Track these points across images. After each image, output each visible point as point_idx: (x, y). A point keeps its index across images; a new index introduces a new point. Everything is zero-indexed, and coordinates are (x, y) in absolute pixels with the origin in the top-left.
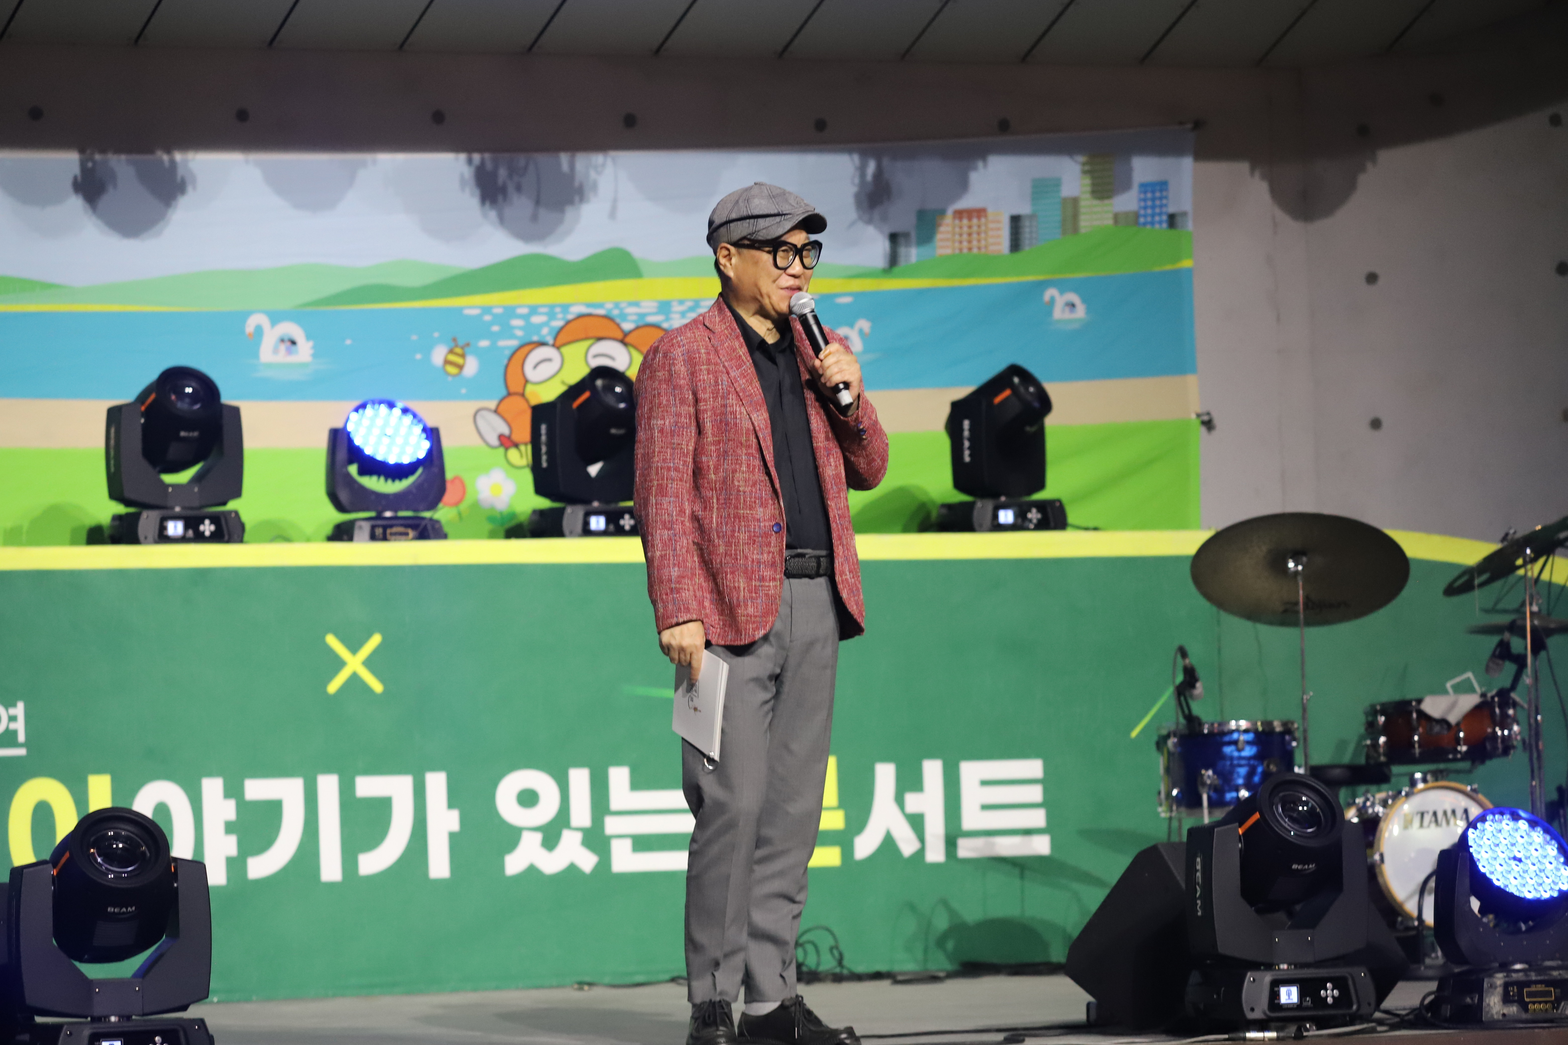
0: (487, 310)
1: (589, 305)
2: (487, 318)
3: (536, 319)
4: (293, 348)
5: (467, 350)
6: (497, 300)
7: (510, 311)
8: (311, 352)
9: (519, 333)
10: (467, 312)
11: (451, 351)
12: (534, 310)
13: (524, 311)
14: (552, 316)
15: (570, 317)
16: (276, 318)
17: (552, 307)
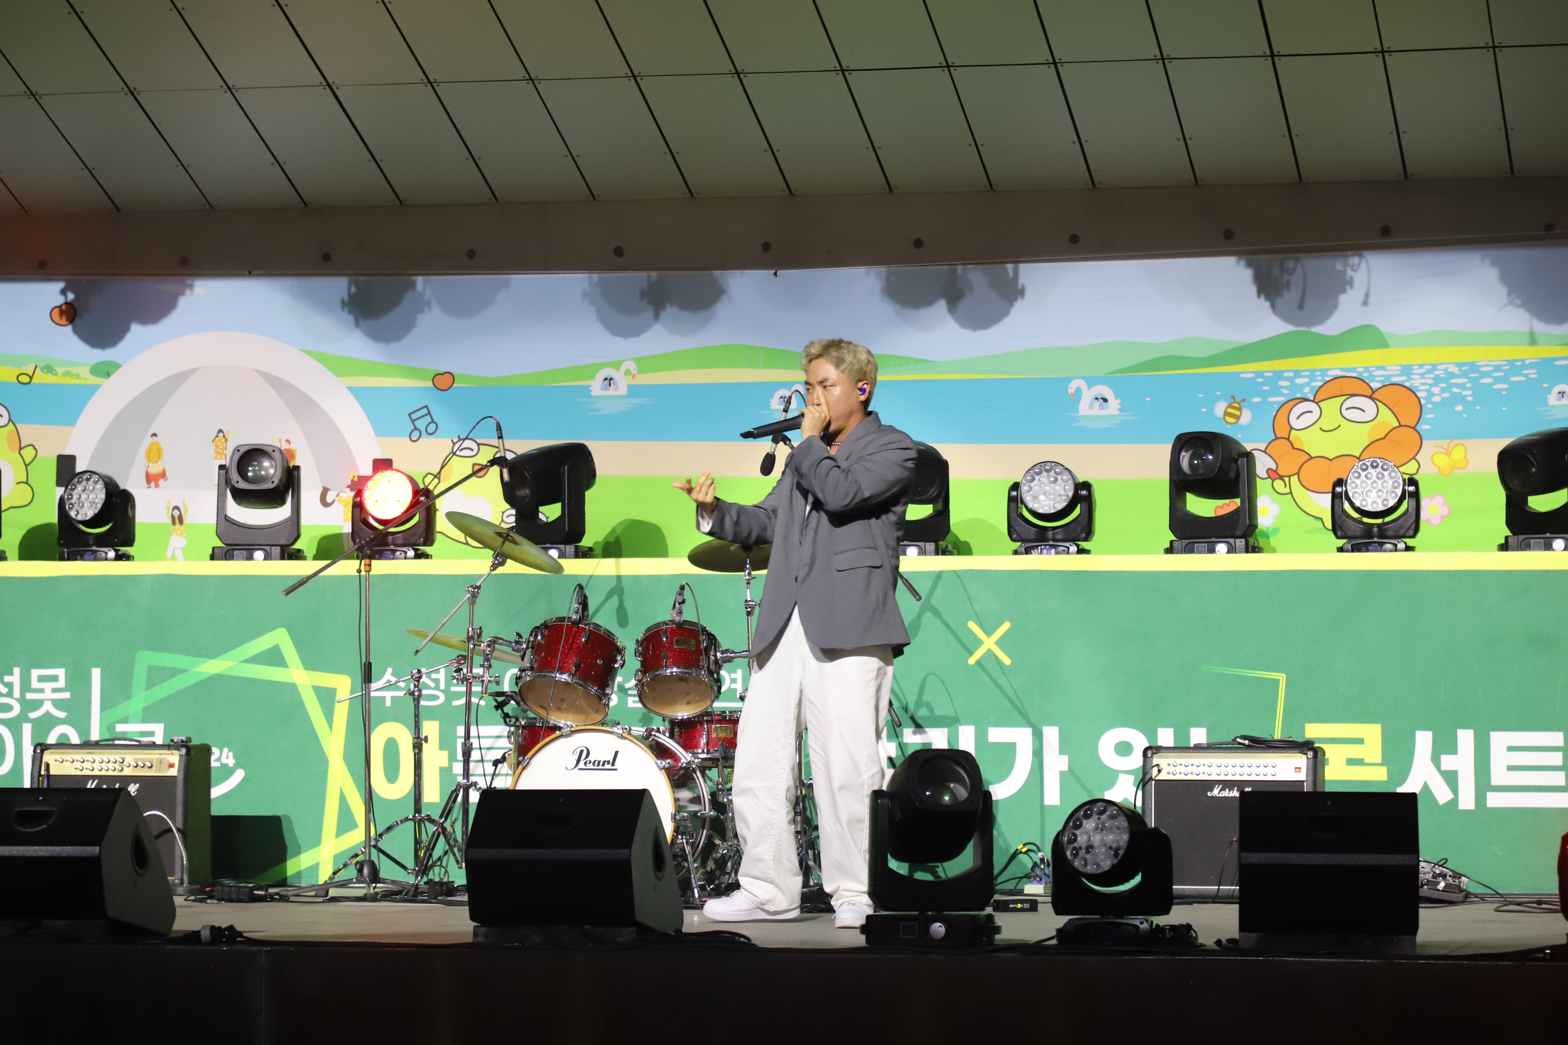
0: (1259, 374)
1: (1342, 370)
2: (1260, 380)
3: (1299, 381)
4: (1105, 403)
5: (1242, 404)
6: (1268, 366)
7: (1279, 375)
8: (1119, 407)
9: (1285, 391)
10: (1242, 375)
11: (1230, 406)
12: (1298, 373)
13: (1291, 374)
14: (1312, 378)
15: (1328, 379)
16: (1091, 382)
17: (1313, 371)
